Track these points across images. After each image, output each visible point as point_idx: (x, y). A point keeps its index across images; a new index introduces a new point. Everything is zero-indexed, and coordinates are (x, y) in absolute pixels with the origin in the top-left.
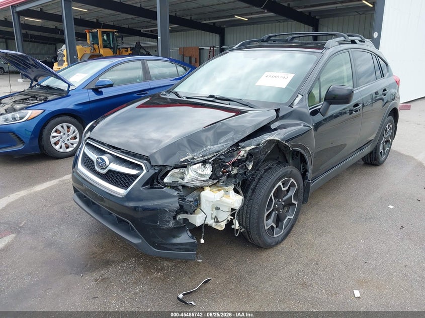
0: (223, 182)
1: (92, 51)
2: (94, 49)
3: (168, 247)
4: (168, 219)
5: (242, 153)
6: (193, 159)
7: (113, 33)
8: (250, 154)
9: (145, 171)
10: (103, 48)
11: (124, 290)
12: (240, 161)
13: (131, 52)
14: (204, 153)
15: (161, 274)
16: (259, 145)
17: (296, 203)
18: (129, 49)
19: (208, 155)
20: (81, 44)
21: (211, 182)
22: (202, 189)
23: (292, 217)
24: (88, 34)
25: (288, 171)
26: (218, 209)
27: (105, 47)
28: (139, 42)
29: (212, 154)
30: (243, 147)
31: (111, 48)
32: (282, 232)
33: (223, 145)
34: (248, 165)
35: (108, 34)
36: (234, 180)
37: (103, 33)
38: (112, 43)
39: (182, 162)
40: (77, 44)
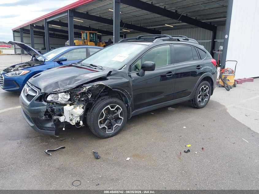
0: (77, 103)
1: (83, 43)
2: (85, 42)
3: (44, 128)
4: (42, 115)
5: (84, 89)
6: (59, 90)
7: (96, 33)
8: (89, 90)
9: (38, 94)
10: (90, 42)
11: (27, 147)
12: (84, 93)
13: (105, 44)
14: (65, 88)
15: (47, 144)
16: (93, 86)
17: (123, 118)
18: (104, 43)
19: (66, 89)
20: (78, 39)
21: (70, 102)
22: (65, 105)
23: (120, 125)
24: (82, 34)
25: (113, 101)
26: (72, 115)
27: (91, 41)
28: (111, 39)
29: (68, 89)
30: (85, 87)
31: (94, 42)
32: (113, 131)
33: (74, 85)
34: (89, 96)
35: (93, 34)
36: (83, 102)
37: (90, 33)
38: (95, 39)
39: (54, 92)
40: (75, 39)
